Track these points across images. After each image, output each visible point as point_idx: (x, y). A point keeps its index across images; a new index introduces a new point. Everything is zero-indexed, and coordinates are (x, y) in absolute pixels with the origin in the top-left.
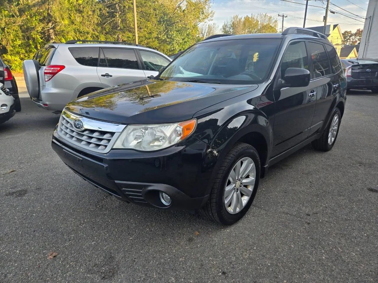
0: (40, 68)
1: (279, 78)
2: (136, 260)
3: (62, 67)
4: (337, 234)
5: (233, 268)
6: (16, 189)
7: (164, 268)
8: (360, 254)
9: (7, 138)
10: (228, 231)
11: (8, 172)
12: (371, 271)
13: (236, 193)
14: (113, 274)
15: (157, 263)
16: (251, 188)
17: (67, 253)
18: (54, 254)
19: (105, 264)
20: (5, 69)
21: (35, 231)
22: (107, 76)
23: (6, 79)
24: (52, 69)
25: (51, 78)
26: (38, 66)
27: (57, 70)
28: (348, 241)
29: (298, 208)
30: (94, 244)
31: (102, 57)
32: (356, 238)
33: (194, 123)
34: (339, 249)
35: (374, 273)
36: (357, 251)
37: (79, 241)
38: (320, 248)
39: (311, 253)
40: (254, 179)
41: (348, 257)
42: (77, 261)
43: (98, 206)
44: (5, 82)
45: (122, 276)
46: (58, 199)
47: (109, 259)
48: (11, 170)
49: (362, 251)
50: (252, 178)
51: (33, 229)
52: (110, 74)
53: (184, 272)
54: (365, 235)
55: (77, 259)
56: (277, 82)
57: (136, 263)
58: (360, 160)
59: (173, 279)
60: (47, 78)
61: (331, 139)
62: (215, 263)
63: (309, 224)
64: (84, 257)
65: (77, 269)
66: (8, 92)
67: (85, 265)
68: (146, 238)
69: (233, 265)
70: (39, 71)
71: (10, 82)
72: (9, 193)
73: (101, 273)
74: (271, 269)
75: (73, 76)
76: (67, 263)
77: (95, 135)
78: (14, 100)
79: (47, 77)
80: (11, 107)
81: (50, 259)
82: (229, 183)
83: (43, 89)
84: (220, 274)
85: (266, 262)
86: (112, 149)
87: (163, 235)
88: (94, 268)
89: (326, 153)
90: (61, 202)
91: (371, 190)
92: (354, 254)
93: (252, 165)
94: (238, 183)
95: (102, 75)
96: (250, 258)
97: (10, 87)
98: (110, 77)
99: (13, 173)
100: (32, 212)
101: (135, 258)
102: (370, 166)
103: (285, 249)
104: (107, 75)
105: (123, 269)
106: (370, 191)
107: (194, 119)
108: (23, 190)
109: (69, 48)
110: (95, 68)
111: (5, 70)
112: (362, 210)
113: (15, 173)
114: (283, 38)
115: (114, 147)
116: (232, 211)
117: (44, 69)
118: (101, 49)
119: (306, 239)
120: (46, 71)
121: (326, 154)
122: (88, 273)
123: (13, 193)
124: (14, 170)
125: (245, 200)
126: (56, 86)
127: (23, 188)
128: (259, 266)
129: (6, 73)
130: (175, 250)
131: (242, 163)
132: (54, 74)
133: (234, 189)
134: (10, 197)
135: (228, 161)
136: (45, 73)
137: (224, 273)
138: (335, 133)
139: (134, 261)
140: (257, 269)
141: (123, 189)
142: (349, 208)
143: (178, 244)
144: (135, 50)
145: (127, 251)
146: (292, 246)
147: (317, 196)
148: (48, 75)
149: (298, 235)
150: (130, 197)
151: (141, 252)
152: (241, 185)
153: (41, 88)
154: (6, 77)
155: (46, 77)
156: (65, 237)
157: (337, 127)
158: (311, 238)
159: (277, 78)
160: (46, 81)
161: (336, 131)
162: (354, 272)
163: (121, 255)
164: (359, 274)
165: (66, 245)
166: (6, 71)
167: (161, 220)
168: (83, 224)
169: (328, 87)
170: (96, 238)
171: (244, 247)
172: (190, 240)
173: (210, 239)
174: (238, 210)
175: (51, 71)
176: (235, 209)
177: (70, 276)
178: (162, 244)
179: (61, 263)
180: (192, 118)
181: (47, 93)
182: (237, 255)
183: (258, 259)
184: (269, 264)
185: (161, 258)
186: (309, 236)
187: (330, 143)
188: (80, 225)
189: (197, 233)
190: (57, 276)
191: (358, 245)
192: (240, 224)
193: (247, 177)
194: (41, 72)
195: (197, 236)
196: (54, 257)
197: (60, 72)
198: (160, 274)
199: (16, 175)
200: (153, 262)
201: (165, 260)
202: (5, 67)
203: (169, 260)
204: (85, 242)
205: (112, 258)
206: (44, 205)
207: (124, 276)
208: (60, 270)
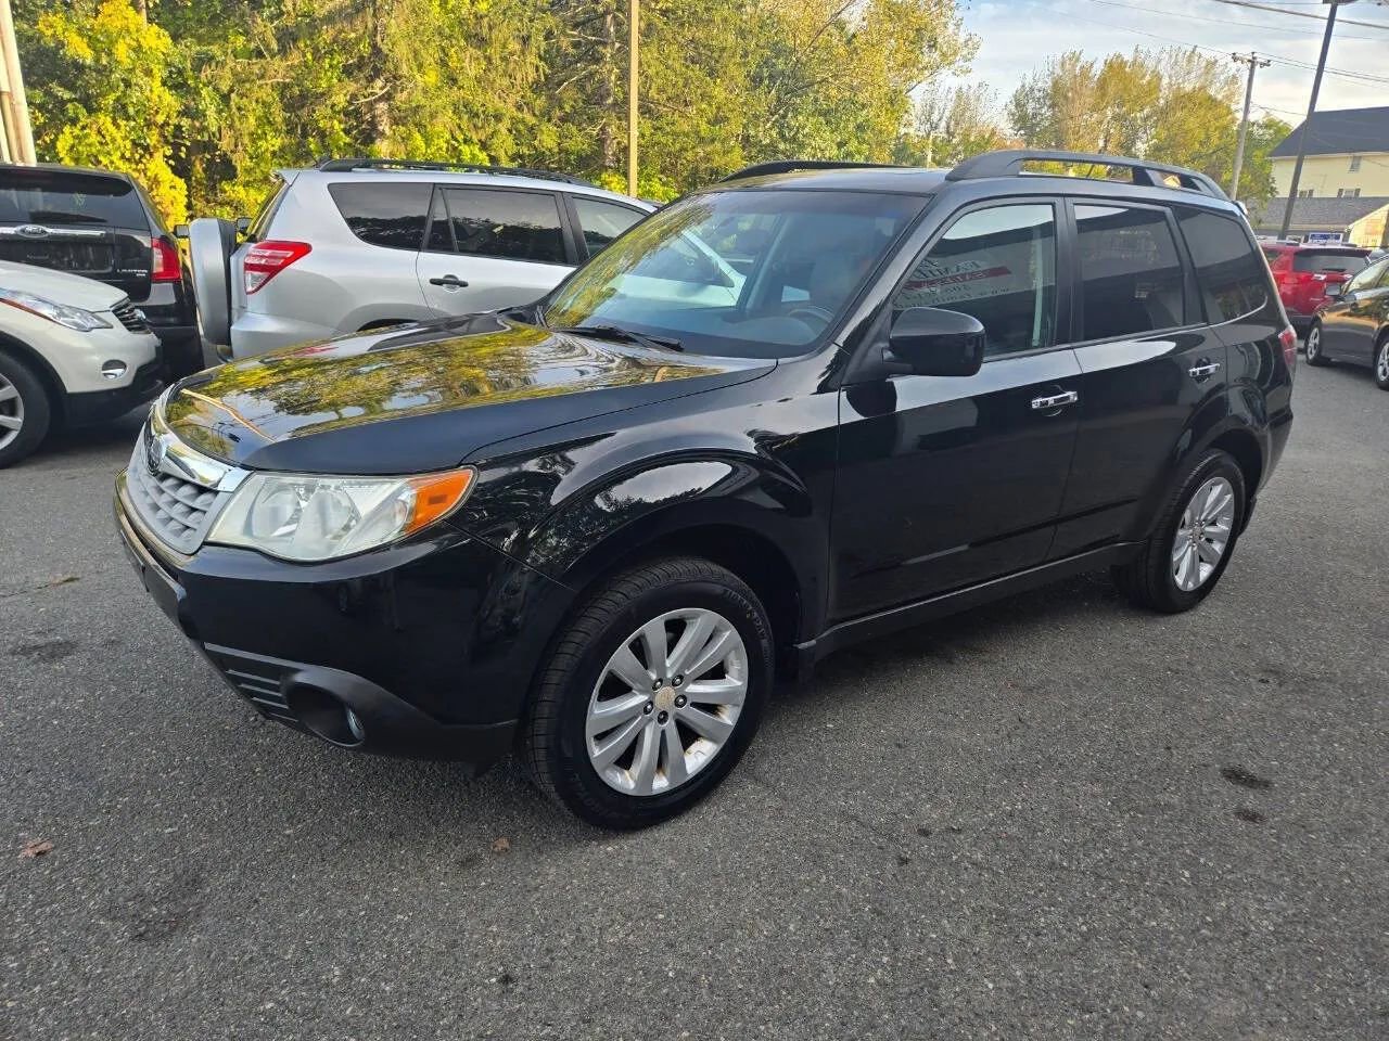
0: (235, 249)
1: (875, 342)
2: (263, 900)
3: (301, 250)
4: (979, 910)
5: (546, 968)
6: (52, 638)
7: (331, 935)
8: (1012, 991)
9: (112, 469)
10: (609, 849)
11: (57, 581)
13: (657, 727)
14: (173, 930)
15: (321, 917)
16: (729, 717)
17: (79, 848)
18: (43, 847)
19: (166, 898)
20: (156, 241)
21: (28, 772)
22: (447, 282)
23: (159, 274)
24: (268, 253)
25: (264, 284)
26: (230, 247)
27: (283, 258)
28: (1002, 941)
29: (906, 804)
30: (171, 833)
31: (439, 214)
32: (1038, 934)
34: (950, 961)
36: (1009, 977)
37: (133, 817)
38: (882, 948)
39: (837, 961)
40: (739, 683)
41: (963, 991)
42: (92, 878)
43: (252, 719)
44: (153, 285)
45: (194, 940)
47: (187, 884)
48: (68, 577)
49: (1030, 981)
51: (27, 765)
52: (461, 278)
53: (385, 956)
54: (1084, 928)
55: (97, 871)
57: (256, 910)
58: (1283, 658)
59: (337, 973)
60: (252, 284)
61: (1194, 572)
62: (499, 943)
63: (904, 861)
64: (119, 869)
65: (84, 898)
66: (140, 321)
67: (110, 890)
68: (333, 838)
69: (552, 959)
70: (233, 259)
71: (170, 284)
72: (24, 648)
73: (141, 921)
75: (335, 280)
76: (66, 877)
77: (183, 494)
78: (157, 348)
79: (251, 279)
80: (141, 370)
81: (26, 858)
83: (239, 318)
84: (494, 980)
85: (667, 965)
86: (205, 543)
87: (391, 835)
88: (130, 904)
90: (153, 693)
91: (1235, 776)
92: (991, 986)
93: (729, 634)
94: (665, 696)
95: (434, 282)
96: (624, 947)
97: (170, 303)
98: (459, 290)
99: (70, 584)
100: (57, 711)
101: (263, 895)
102: (1305, 684)
103: (761, 933)
104: (451, 281)
105: (209, 921)
106: (1229, 778)
107: (464, 469)
108: (67, 642)
109: (330, 186)
110: (412, 255)
111: (156, 246)
112: (1140, 843)
113: (76, 584)
114: (934, 196)
115: (210, 539)
116: (632, 785)
117: (251, 253)
118: (437, 189)
119: (855, 911)
120: (251, 261)
121: (1162, 627)
122: (103, 915)
123: (36, 648)
124: (79, 576)
125: (699, 756)
126: (275, 312)
127: (71, 636)
128: (635, 973)
129: (158, 257)
132: (272, 270)
133: (642, 711)
134: (20, 660)
136: (250, 267)
137: (506, 979)
138: (1218, 547)
139: (256, 901)
140: (619, 982)
141: (231, 671)
142: (1093, 829)
143: (422, 869)
144: (559, 196)
145: (253, 868)
146: (791, 927)
147: (1010, 771)
148: (256, 273)
149: (839, 894)
150: (255, 699)
151: (294, 877)
152: (681, 700)
153: (234, 312)
154: (158, 268)
155: (249, 278)
156: (103, 801)
157: (1227, 525)
158: (874, 911)
160: (248, 293)
163: (229, 877)
165: (91, 824)
166: (160, 251)
168: (174, 768)
170: (185, 816)
171: (627, 910)
172: (468, 862)
173: (534, 867)
174: (661, 784)
175: (263, 262)
176: (646, 779)
177: (52, 915)
178: (370, 862)
179: (50, 874)
180: (460, 465)
181: (250, 332)
182: (585, 929)
183: (644, 954)
184: (670, 974)
185: (340, 905)
186: (873, 903)
188: (165, 770)
189: (504, 843)
191: (1029, 957)
194: (237, 262)
195: (499, 854)
196: (38, 854)
197: (291, 266)
198: (308, 952)
199: (73, 591)
200: (311, 912)
201: (350, 913)
202: (159, 236)
203: (363, 913)
204: (149, 825)
205: (196, 882)
206: (100, 695)
207: (199, 940)
208: (33, 893)
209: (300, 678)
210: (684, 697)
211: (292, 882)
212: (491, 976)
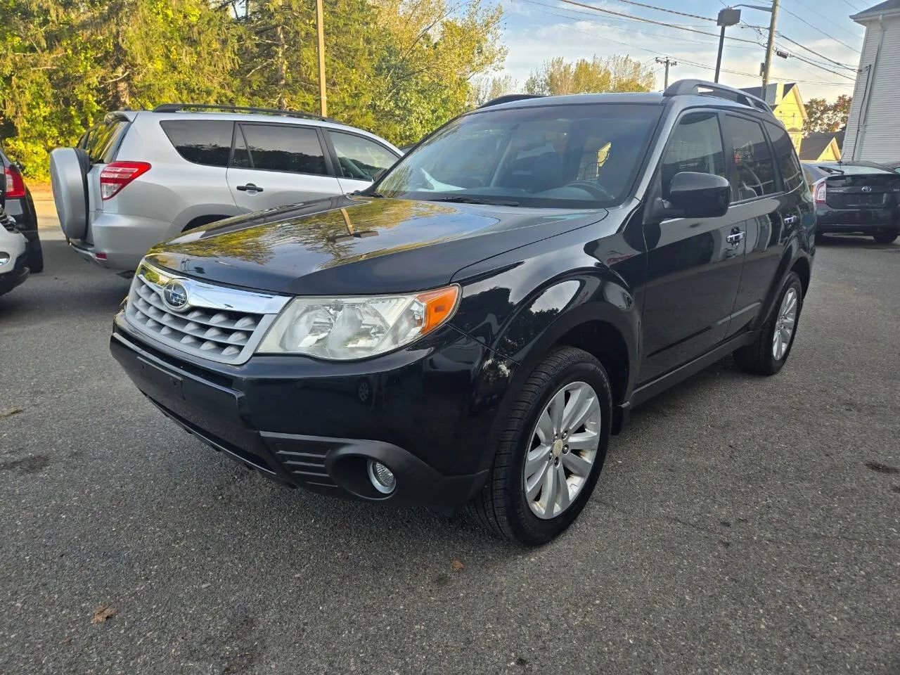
0: (91, 167)
1: (656, 196)
2: (308, 629)
3: (144, 167)
4: (794, 570)
5: (543, 649)
6: (23, 455)
7: (375, 648)
8: (850, 620)
10: (533, 560)
11: (6, 414)
12: (876, 660)
13: (554, 468)
14: (251, 661)
15: (360, 635)
16: (588, 458)
17: (139, 609)
18: (108, 612)
19: (232, 637)
20: (7, 170)
21: (62, 556)
22: (249, 189)
23: (10, 193)
24: (120, 170)
25: (116, 192)
26: (87, 164)
27: (132, 173)
28: (821, 588)
29: (702, 507)
30: (207, 588)
31: (240, 145)
32: (839, 581)
33: (453, 294)
34: (800, 606)
35: (882, 665)
36: (842, 611)
37: (169, 579)
38: (753, 604)
39: (732, 616)
40: (596, 434)
41: (822, 624)
42: (162, 630)
43: (220, 497)
44: (6, 201)
45: (273, 666)
46: (122, 478)
47: (242, 624)
48: (13, 410)
49: (856, 612)
50: (592, 433)
51: (59, 552)
52: (258, 186)
53: (424, 657)
54: (862, 573)
55: (163, 624)
56: (652, 204)
57: (307, 637)
58: (849, 396)
60: (107, 193)
61: (779, 348)
62: (499, 636)
63: (727, 545)
64: (181, 620)
65: (164, 647)
66: (12, 224)
67: (183, 638)
68: (333, 575)
69: (544, 642)
70: (89, 176)
71: (19, 200)
72: (5, 464)
73: (222, 658)
74: (635, 654)
75: (173, 189)
76: (139, 633)
77: (216, 320)
78: (26, 243)
79: (107, 189)
80: (19, 259)
81: (98, 622)
82: (537, 443)
83: (95, 220)
84: (513, 663)
85: (624, 635)
86: (255, 355)
87: (375, 569)
88: (205, 646)
89: (768, 379)
90: (131, 486)
91: (875, 467)
92: (835, 618)
93: (593, 400)
94: (559, 443)
95: (239, 188)
96: (584, 626)
97: (19, 214)
98: (258, 193)
99: (16, 416)
100: (60, 509)
101: (306, 624)
102: (872, 410)
103: (671, 605)
104: (251, 188)
105: (275, 650)
106: (873, 469)
107: (453, 286)
108: (39, 457)
109: (161, 122)
110: (222, 170)
111: (8, 173)
112: (855, 515)
113: (21, 415)
114: (666, 104)
115: (261, 350)
116: (544, 512)
117: (101, 170)
118: (237, 125)
119: (720, 581)
120: (104, 176)
121: (770, 383)
122: (188, 658)
123: (15, 463)
124: (20, 408)
125: (574, 485)
126: (126, 211)
127: (39, 451)
128: (607, 644)
129: (9, 181)
130: (404, 606)
131: (567, 396)
132: (123, 182)
133: (548, 457)
134: (7, 474)
135: (534, 388)
136: (104, 180)
137: (521, 662)
138: (789, 332)
139: (303, 630)
140: (601, 653)
141: (281, 452)
142: (822, 509)
143: (411, 589)
144: (319, 130)
145: (286, 606)
146: (687, 597)
147: (748, 479)
148: (110, 184)
149: (702, 571)
150: (296, 472)
151: (321, 608)
152: (566, 448)
153: (92, 215)
154: (10, 189)
155: (104, 189)
156: (137, 571)
157: (792, 317)
158: (732, 580)
159: (652, 195)
160: (103, 199)
161: (792, 327)
162: (837, 662)
163: (272, 614)
164: (849, 667)
165: (137, 589)
166: (10, 176)
167: (371, 532)
168: (181, 540)
169: (770, 223)
170: (211, 573)
171: (572, 600)
172: (441, 580)
173: (489, 578)
174: (557, 509)
175: (116, 176)
176: (550, 507)
177: (145, 664)
178: (371, 590)
179: (125, 632)
180: (450, 283)
181: (106, 228)
182: (553, 618)
183: (604, 629)
184: (631, 642)
185: (369, 623)
186: (727, 575)
187: (777, 356)
188: (174, 542)
189: (458, 564)
190: (113, 664)
191: (844, 596)
192: (562, 545)
193: (581, 429)
194: (93, 177)
195: (458, 571)
196: (108, 618)
197: (137, 179)
198: (366, 662)
199: (23, 420)
200: (350, 632)
201: (379, 629)
202: (8, 166)
203: (389, 628)
204: (186, 583)
205: (249, 622)
206: (89, 493)
207: (277, 666)
208: (120, 649)
209: (344, 451)
210: (566, 446)
211: (322, 612)
212: (509, 661)
